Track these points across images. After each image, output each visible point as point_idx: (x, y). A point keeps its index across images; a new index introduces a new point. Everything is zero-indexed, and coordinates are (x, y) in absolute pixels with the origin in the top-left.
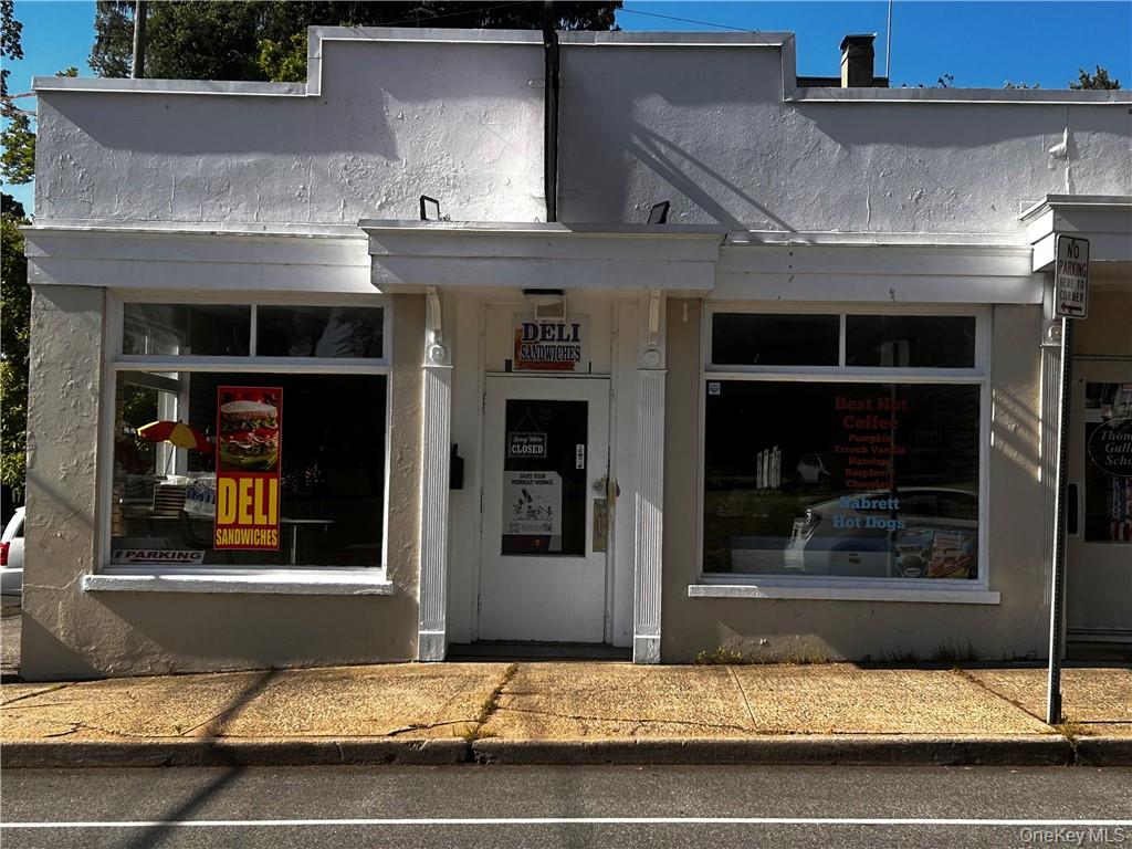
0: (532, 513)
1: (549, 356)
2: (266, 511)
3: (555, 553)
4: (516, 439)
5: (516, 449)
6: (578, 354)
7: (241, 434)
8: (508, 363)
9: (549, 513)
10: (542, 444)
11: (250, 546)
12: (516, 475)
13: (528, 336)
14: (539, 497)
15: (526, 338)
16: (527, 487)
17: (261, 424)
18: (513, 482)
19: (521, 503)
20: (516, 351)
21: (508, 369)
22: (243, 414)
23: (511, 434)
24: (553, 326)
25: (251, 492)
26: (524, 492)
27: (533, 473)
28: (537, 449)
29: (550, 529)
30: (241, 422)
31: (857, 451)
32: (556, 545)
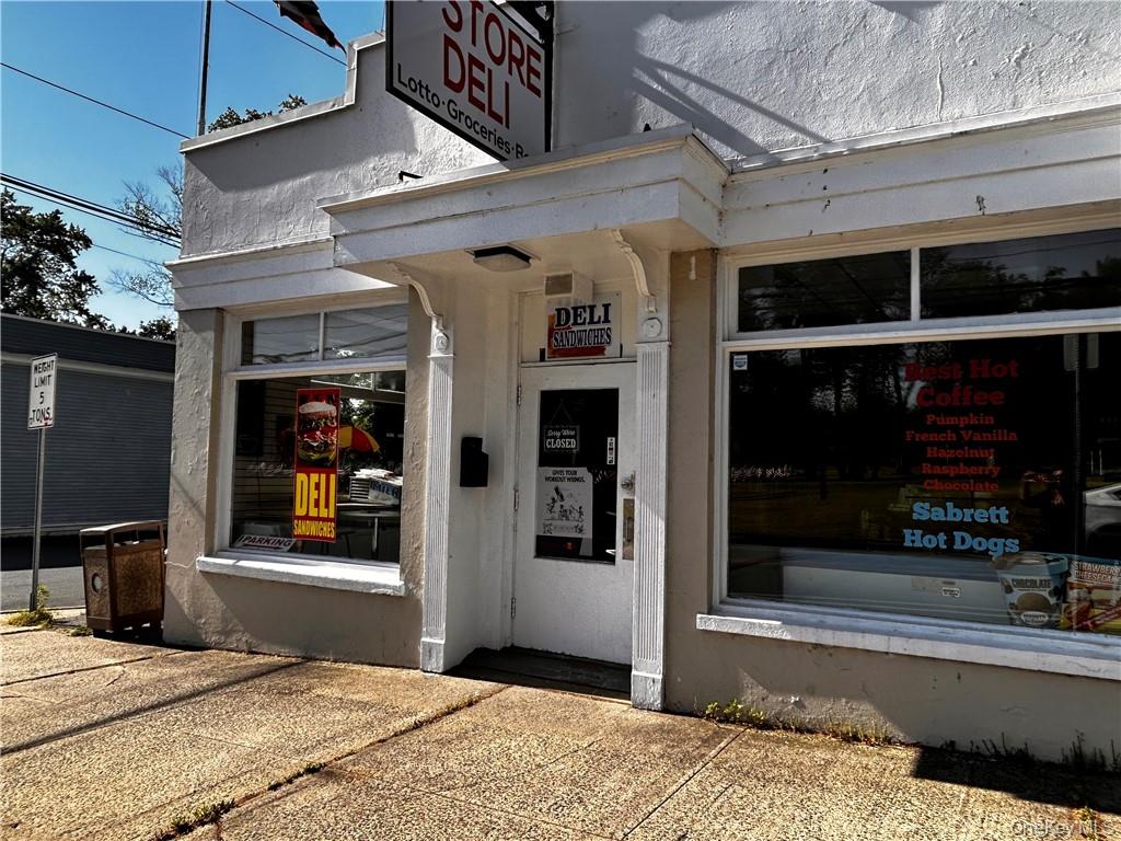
0: (564, 514)
1: (580, 340)
2: (327, 506)
3: (586, 559)
4: (551, 433)
5: (550, 443)
6: (609, 336)
7: (311, 433)
8: (542, 351)
9: (581, 513)
10: (574, 437)
11: (315, 537)
12: (549, 471)
13: (561, 320)
14: (571, 495)
15: (559, 324)
16: (560, 484)
17: (325, 423)
18: (547, 479)
19: (554, 503)
20: (550, 336)
21: (542, 359)
22: (314, 414)
23: (546, 427)
24: (584, 308)
25: (317, 486)
26: (557, 490)
27: (565, 469)
28: (570, 443)
29: (581, 531)
30: (311, 421)
31: (941, 437)
32: (587, 549)
